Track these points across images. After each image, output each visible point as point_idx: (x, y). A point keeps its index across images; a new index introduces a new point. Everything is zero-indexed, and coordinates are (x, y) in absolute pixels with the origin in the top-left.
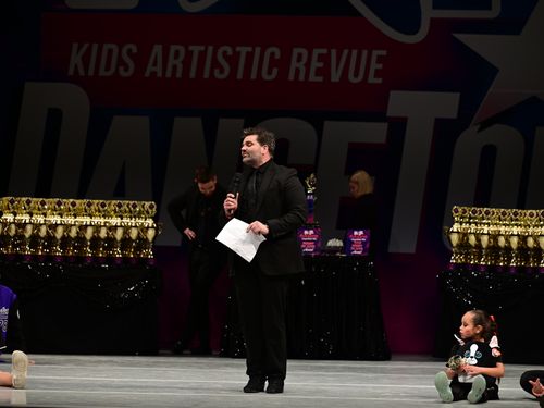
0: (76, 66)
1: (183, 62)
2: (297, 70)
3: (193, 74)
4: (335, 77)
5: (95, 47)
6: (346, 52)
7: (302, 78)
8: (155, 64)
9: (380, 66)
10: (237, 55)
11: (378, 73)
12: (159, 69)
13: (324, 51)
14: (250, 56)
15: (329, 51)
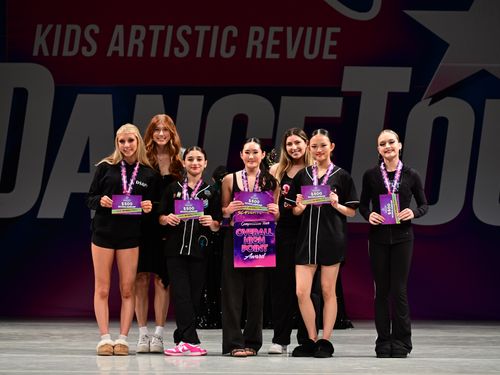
0: (41, 46)
1: (143, 41)
2: (255, 48)
3: (153, 54)
4: (291, 54)
5: (59, 27)
6: (301, 29)
7: (259, 55)
8: (117, 44)
9: (335, 43)
10: (196, 34)
11: (332, 50)
12: (121, 50)
13: (280, 29)
14: (208, 35)
15: (285, 30)
